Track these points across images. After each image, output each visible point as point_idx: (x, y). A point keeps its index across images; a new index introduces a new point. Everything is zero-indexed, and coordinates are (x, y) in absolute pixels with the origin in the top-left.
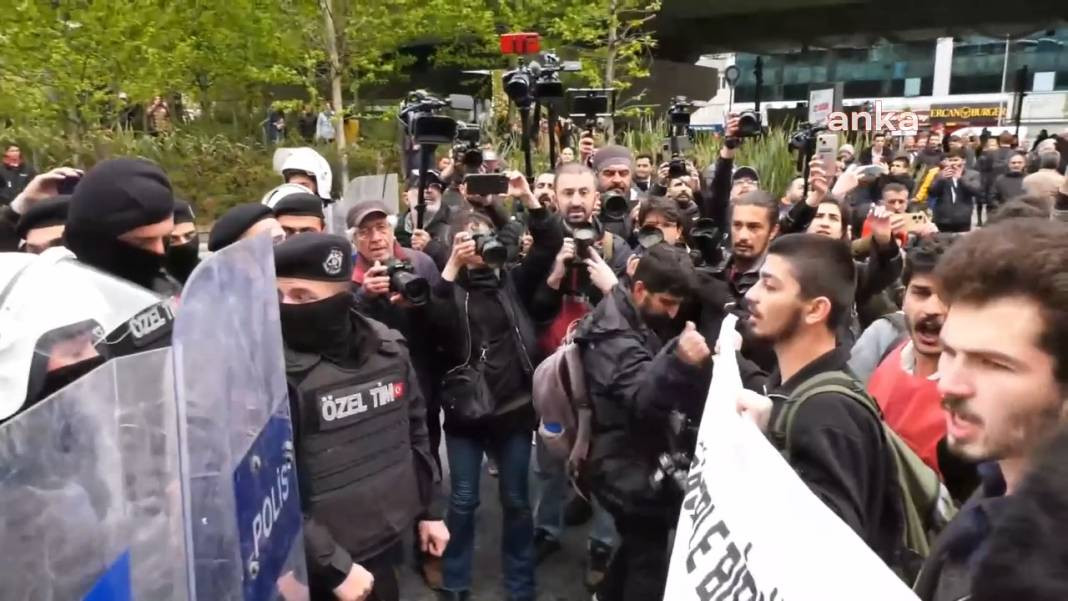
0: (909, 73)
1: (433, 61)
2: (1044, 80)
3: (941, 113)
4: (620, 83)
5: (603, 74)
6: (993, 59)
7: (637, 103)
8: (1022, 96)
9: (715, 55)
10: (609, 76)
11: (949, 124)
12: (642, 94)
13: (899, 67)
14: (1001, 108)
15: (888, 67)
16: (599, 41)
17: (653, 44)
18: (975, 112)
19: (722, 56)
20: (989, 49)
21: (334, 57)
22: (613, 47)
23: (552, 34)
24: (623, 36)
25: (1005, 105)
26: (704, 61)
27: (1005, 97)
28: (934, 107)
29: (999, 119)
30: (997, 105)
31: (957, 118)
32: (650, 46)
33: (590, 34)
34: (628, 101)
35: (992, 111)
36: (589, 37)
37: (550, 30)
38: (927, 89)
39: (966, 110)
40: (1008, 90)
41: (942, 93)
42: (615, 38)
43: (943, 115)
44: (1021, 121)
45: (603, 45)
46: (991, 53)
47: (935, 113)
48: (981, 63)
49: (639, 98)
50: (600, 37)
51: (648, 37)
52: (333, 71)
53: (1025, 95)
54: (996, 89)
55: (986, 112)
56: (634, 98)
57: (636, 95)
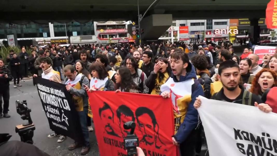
0: (44, 31)
2: (75, 33)
3: (53, 41)
6: (63, 28)
13: (40, 29)
15: (38, 30)
18: (61, 41)
20: (61, 26)
25: (67, 39)
27: (66, 37)
28: (51, 40)
31: (58, 42)
35: (65, 41)
38: (49, 35)
39: (59, 40)
41: (53, 37)
43: (54, 42)
44: (71, 43)
46: (62, 27)
47: (52, 41)
48: (61, 29)
53: (70, 37)
55: (64, 41)
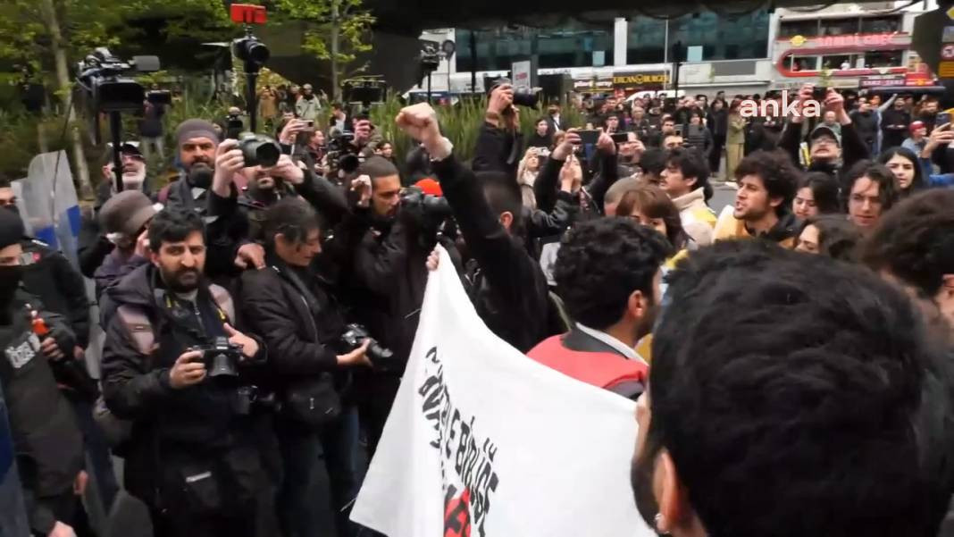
0: (595, 47)
1: (166, 34)
2: (695, 52)
3: (621, 80)
4: (345, 57)
5: (329, 48)
6: (657, 34)
7: (361, 74)
8: (679, 65)
9: (436, 31)
10: (335, 49)
11: (628, 89)
12: (366, 66)
13: (587, 41)
14: (665, 76)
15: (579, 42)
16: (322, 18)
17: (372, 21)
18: (647, 79)
19: (442, 31)
21: (55, 29)
22: (336, 23)
23: (280, 10)
24: (345, 12)
25: (668, 73)
26: (426, 35)
27: (666, 66)
28: (616, 75)
29: (665, 85)
30: (661, 73)
31: (633, 84)
32: (369, 23)
33: (314, 10)
34: (354, 72)
35: (659, 78)
36: (314, 14)
37: (278, 6)
38: (609, 61)
39: (640, 77)
40: (669, 61)
41: (621, 64)
42: (337, 15)
43: (623, 82)
44: (680, 86)
45: (327, 22)
47: (617, 80)
48: (648, 41)
49: (363, 69)
50: (324, 14)
51: (368, 15)
52: (55, 44)
53: (681, 65)
54: (660, 60)
55: (655, 79)
56: (359, 69)
57: (361, 66)
